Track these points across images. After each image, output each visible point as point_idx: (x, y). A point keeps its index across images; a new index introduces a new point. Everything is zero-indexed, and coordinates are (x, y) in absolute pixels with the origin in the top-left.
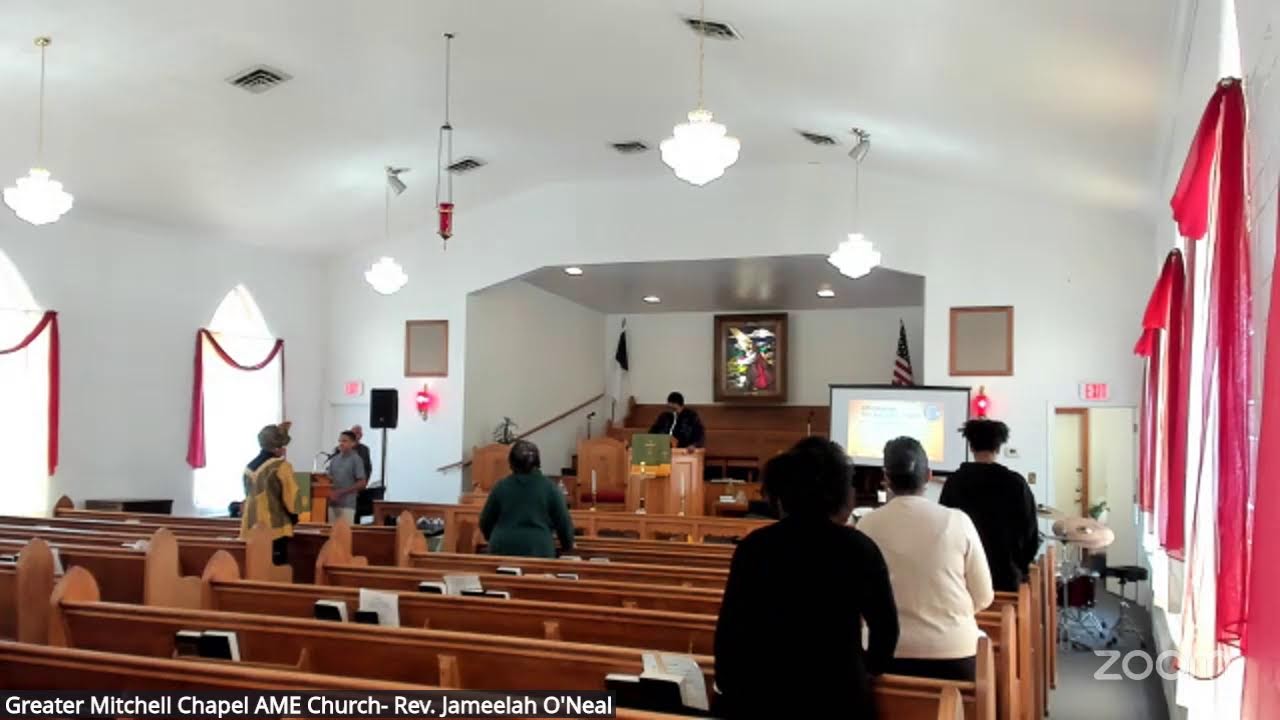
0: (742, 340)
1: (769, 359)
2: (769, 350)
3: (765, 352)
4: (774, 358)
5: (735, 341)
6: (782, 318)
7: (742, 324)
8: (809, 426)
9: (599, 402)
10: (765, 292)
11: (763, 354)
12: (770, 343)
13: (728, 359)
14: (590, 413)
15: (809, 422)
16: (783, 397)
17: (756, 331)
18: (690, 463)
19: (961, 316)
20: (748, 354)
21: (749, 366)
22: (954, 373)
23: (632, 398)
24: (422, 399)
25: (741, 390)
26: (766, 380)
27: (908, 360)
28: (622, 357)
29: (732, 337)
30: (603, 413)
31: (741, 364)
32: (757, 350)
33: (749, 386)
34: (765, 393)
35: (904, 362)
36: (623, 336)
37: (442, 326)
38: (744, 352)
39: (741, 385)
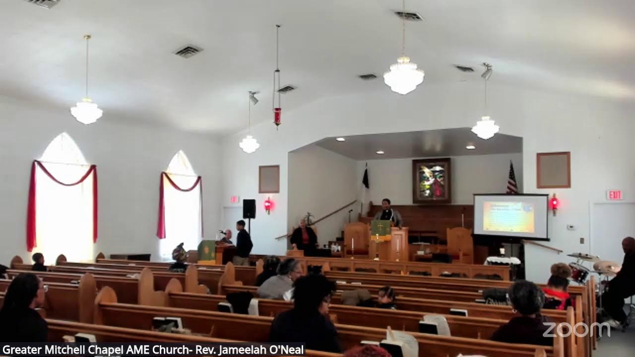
0: (427, 172)
1: (441, 181)
2: (441, 177)
3: (439, 178)
4: (443, 180)
5: (424, 173)
6: (448, 160)
7: (427, 164)
8: (463, 215)
9: (355, 204)
10: (438, 148)
11: (438, 179)
12: (442, 173)
13: (420, 182)
14: (350, 210)
15: (463, 213)
16: (449, 200)
17: (434, 168)
18: (401, 235)
19: (542, 157)
20: (430, 179)
21: (431, 185)
22: (539, 186)
23: (371, 203)
24: (267, 204)
25: (427, 197)
26: (440, 192)
27: (515, 181)
28: (366, 181)
29: (422, 171)
30: (357, 210)
31: (427, 184)
32: (435, 177)
33: (431, 195)
34: (440, 199)
35: (512, 181)
36: (366, 171)
37: (276, 169)
38: (428, 178)
39: (427, 195)
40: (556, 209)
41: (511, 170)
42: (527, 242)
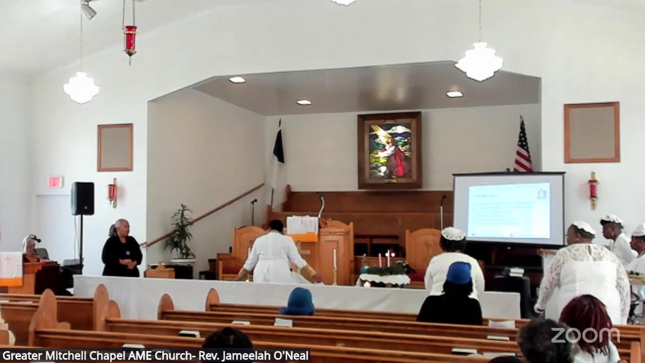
0: (382, 135)
1: (406, 151)
2: (405, 144)
3: (402, 147)
4: (410, 150)
5: (376, 136)
6: (416, 116)
7: (381, 122)
8: (442, 208)
9: (262, 187)
10: (401, 94)
11: (400, 147)
12: (405, 138)
13: (370, 153)
14: (253, 200)
15: (442, 205)
16: (419, 184)
17: (394, 128)
18: (338, 242)
19: (573, 111)
20: (387, 147)
21: (388, 158)
22: (568, 160)
23: (288, 186)
24: (112, 189)
25: (382, 177)
26: (404, 169)
27: (528, 152)
28: (279, 151)
29: (374, 133)
30: (264, 200)
31: (382, 156)
32: (395, 143)
33: (389, 175)
34: (403, 180)
35: (523, 152)
36: (279, 134)
37: (128, 129)
38: (385, 146)
39: (382, 174)
40: (595, 197)
41: (521, 133)
42: (547, 253)
